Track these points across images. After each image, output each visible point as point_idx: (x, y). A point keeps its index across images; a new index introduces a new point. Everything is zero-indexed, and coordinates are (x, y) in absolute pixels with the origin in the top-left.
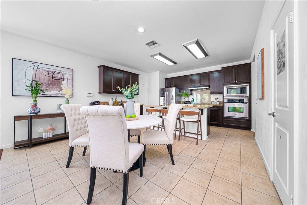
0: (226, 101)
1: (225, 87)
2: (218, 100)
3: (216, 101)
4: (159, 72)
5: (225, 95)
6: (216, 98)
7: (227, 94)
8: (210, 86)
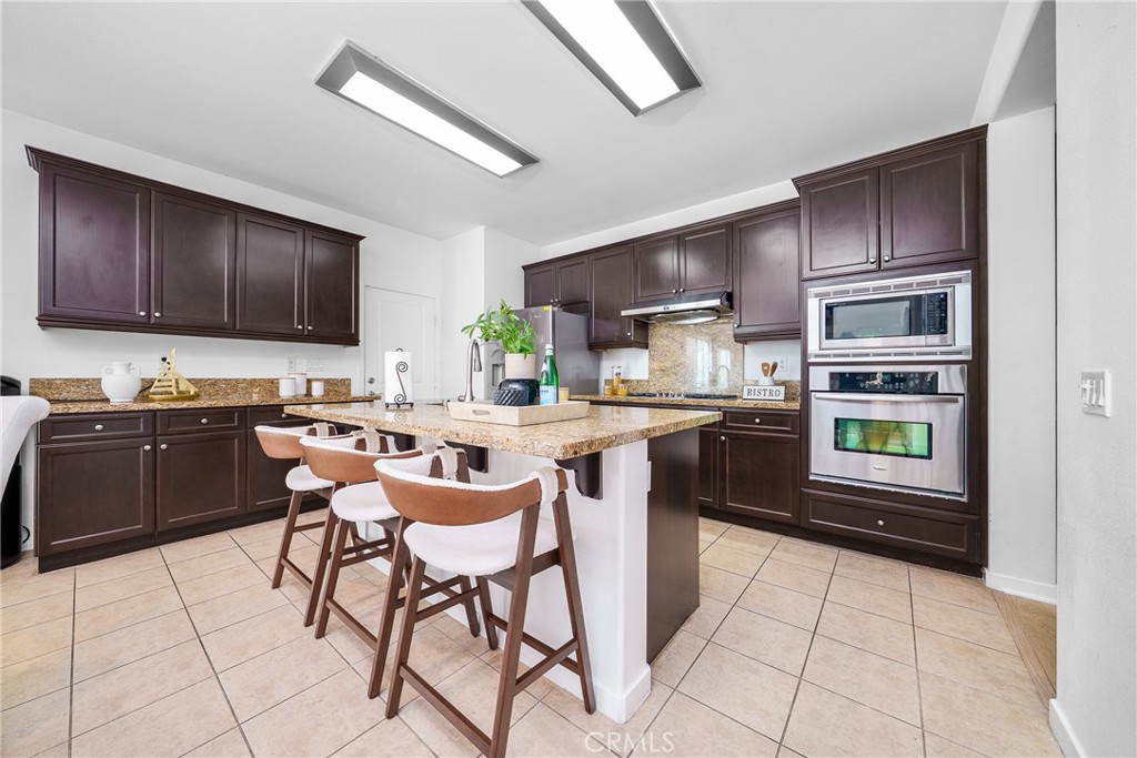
0: (820, 378)
1: (817, 295)
2: (778, 375)
3: (766, 381)
4: (483, 227)
5: (813, 347)
6: (764, 365)
7: (829, 336)
8: (736, 295)
